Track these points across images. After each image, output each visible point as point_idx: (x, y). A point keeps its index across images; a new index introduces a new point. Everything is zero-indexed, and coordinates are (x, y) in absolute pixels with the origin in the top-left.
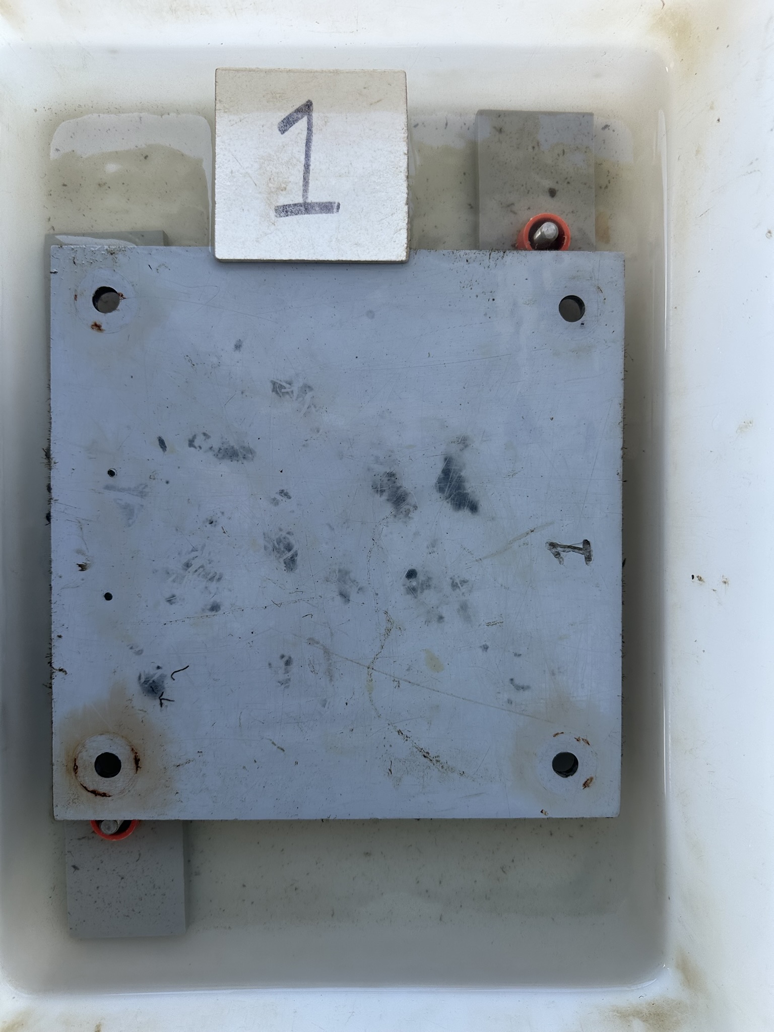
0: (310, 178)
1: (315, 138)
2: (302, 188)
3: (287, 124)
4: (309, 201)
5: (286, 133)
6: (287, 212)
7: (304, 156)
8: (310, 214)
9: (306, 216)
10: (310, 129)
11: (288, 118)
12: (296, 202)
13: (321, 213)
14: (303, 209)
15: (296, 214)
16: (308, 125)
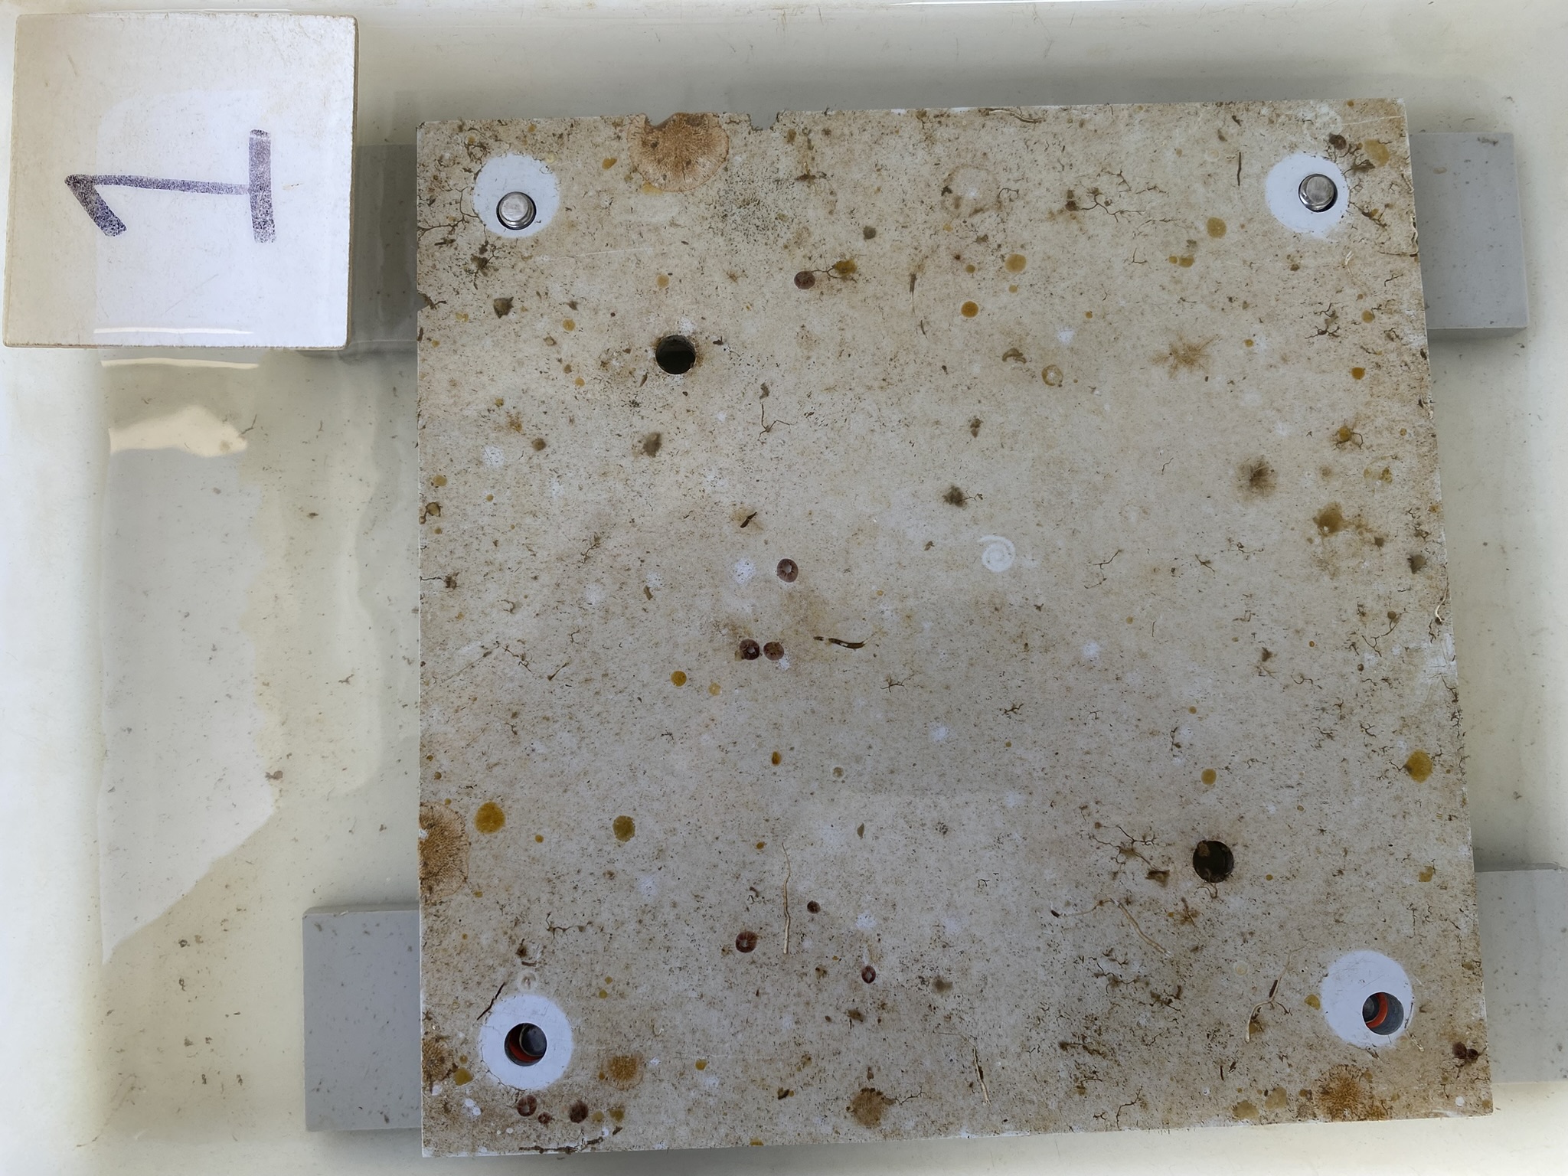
8: (270, 183)
10: (119, 181)
13: (268, 163)
15: (271, 206)
16: (110, 183)
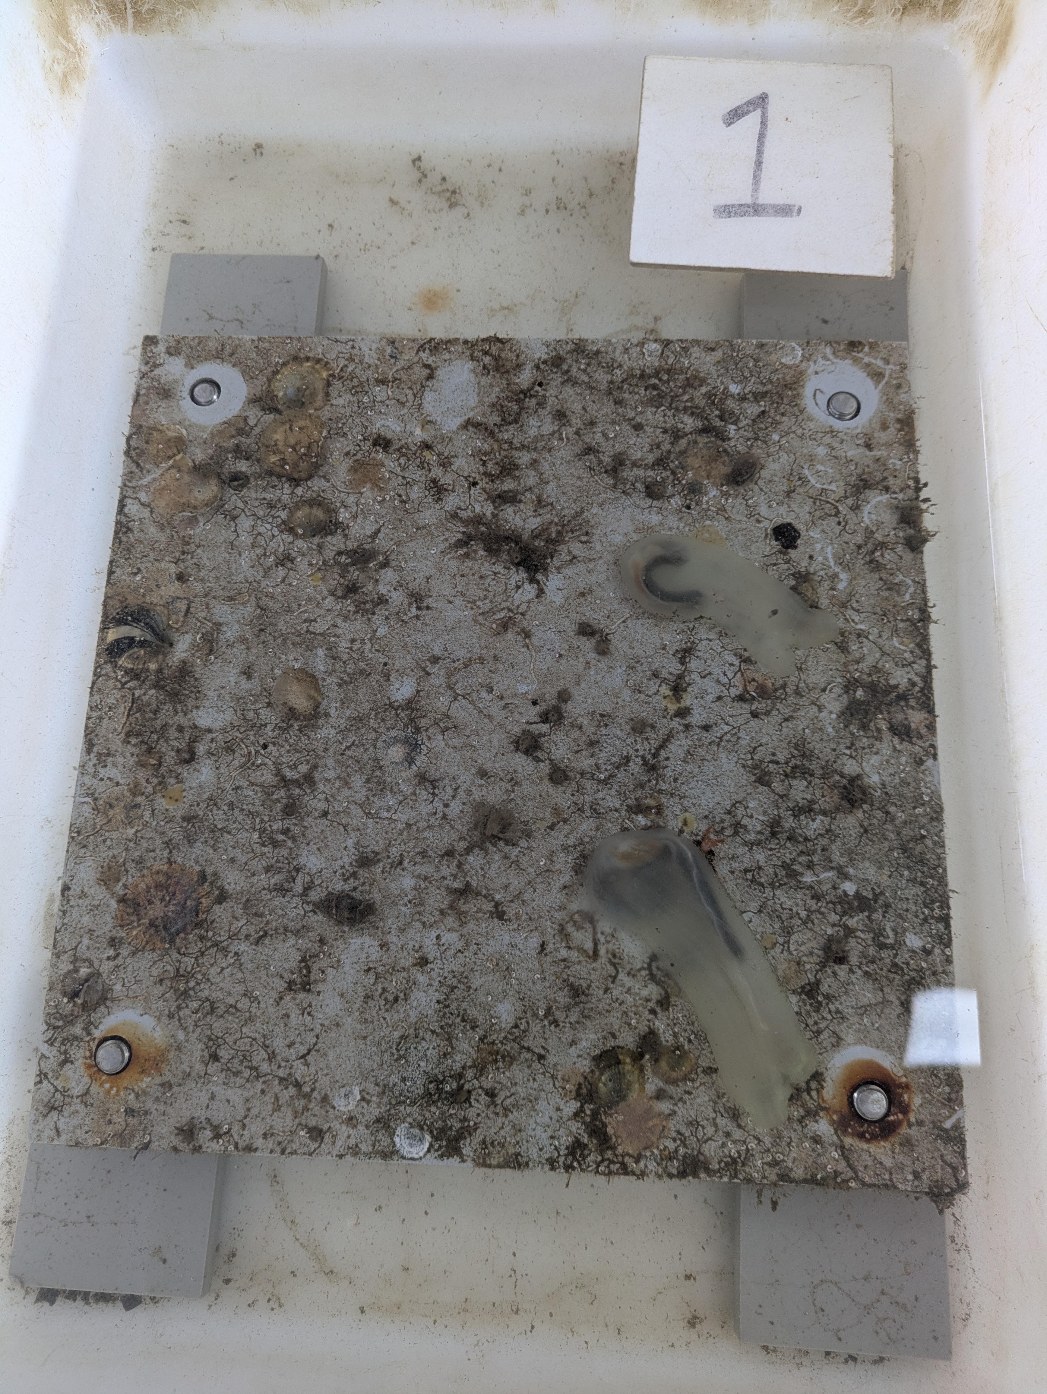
0: (762, 176)
1: (770, 133)
2: (751, 188)
3: (735, 115)
4: (760, 201)
5: (732, 126)
6: (729, 212)
7: (755, 152)
9: (756, 218)
11: (735, 110)
12: (743, 202)
14: (751, 210)
